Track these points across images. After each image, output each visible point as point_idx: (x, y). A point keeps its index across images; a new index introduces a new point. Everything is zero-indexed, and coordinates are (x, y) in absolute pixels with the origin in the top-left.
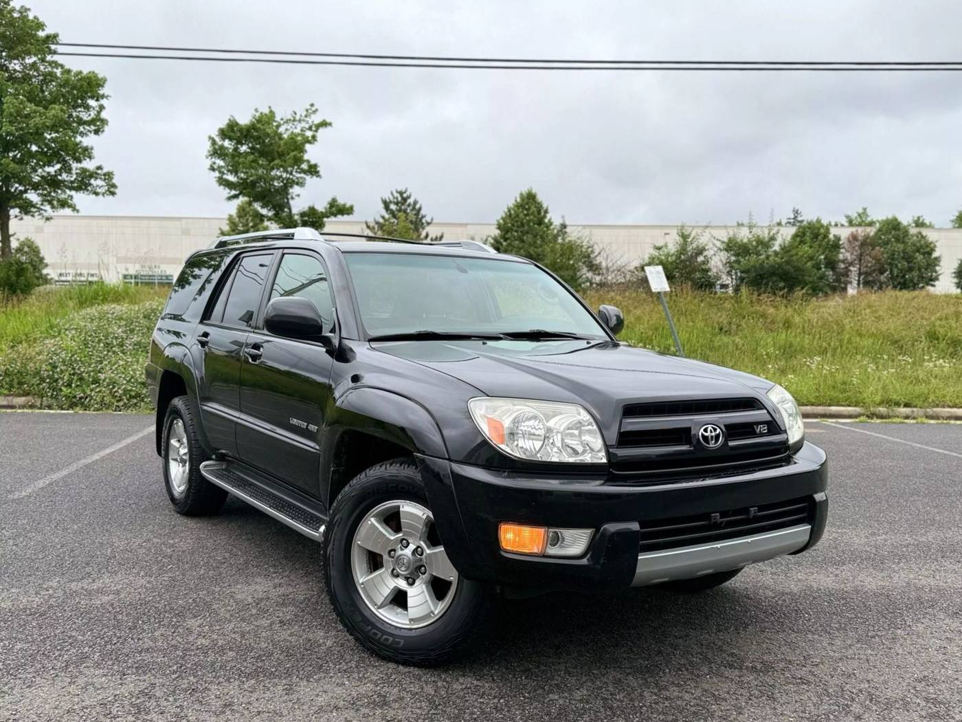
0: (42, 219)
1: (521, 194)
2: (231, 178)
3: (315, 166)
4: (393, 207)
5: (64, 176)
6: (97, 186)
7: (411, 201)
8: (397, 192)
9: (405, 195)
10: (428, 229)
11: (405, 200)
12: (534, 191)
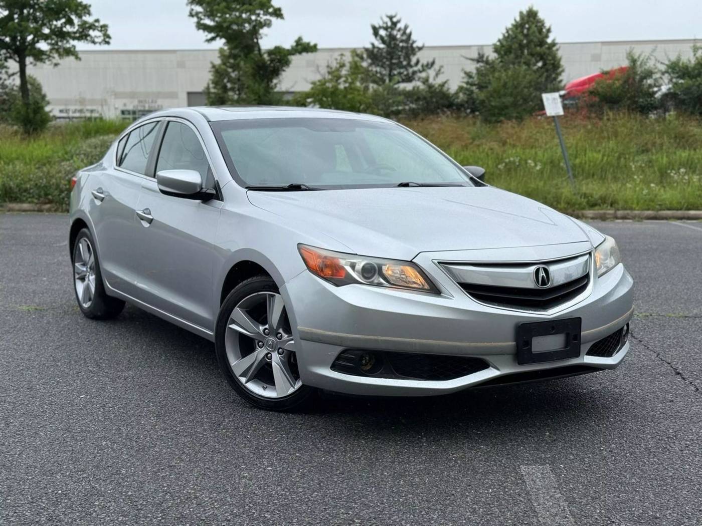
0: (51, 64)
1: (521, 13)
2: (208, 22)
3: (279, 10)
4: (382, 33)
5: (68, 28)
6: (96, 36)
7: (401, 25)
8: (388, 17)
9: (395, 20)
10: (419, 55)
11: (394, 24)
12: (535, 9)
